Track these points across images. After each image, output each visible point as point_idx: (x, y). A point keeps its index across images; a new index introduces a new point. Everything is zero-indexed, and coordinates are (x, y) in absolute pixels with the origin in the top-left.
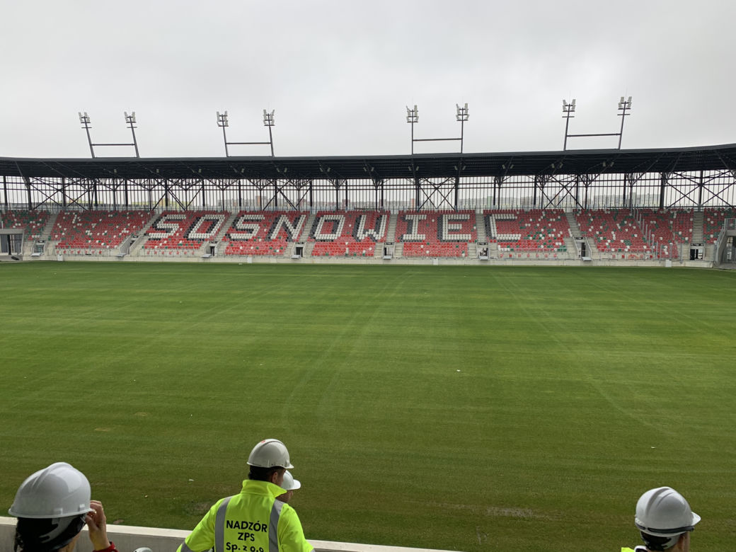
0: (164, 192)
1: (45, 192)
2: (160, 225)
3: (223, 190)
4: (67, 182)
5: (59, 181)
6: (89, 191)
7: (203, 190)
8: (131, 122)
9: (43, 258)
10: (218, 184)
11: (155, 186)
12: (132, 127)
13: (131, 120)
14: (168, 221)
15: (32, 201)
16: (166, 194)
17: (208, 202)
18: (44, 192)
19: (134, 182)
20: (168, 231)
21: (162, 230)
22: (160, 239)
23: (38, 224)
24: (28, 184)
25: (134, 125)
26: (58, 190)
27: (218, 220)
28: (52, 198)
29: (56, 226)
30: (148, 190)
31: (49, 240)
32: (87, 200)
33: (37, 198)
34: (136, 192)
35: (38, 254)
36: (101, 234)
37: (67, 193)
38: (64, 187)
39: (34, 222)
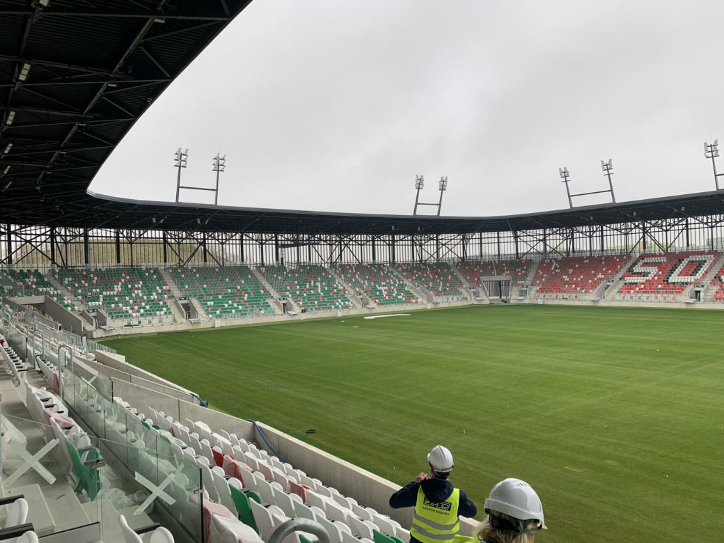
0: (641, 235)
1: (530, 243)
2: (637, 269)
3: (712, 227)
4: (548, 232)
5: (541, 233)
6: (567, 239)
7: (687, 230)
8: (608, 170)
9: (526, 302)
10: (705, 221)
11: (631, 229)
12: (609, 174)
13: (607, 167)
14: (646, 264)
15: (519, 252)
16: (644, 237)
17: (692, 242)
18: (528, 243)
19: (610, 227)
20: (645, 274)
21: (639, 274)
22: (636, 283)
23: (523, 272)
24: (516, 237)
25: (610, 171)
26: (540, 240)
27: (705, 261)
28: (535, 247)
29: (537, 272)
30: (624, 234)
31: (532, 285)
32: (565, 247)
33: (523, 248)
34: (612, 237)
35: (522, 298)
36: (577, 279)
37: (548, 242)
38: (545, 237)
39: (520, 270)
